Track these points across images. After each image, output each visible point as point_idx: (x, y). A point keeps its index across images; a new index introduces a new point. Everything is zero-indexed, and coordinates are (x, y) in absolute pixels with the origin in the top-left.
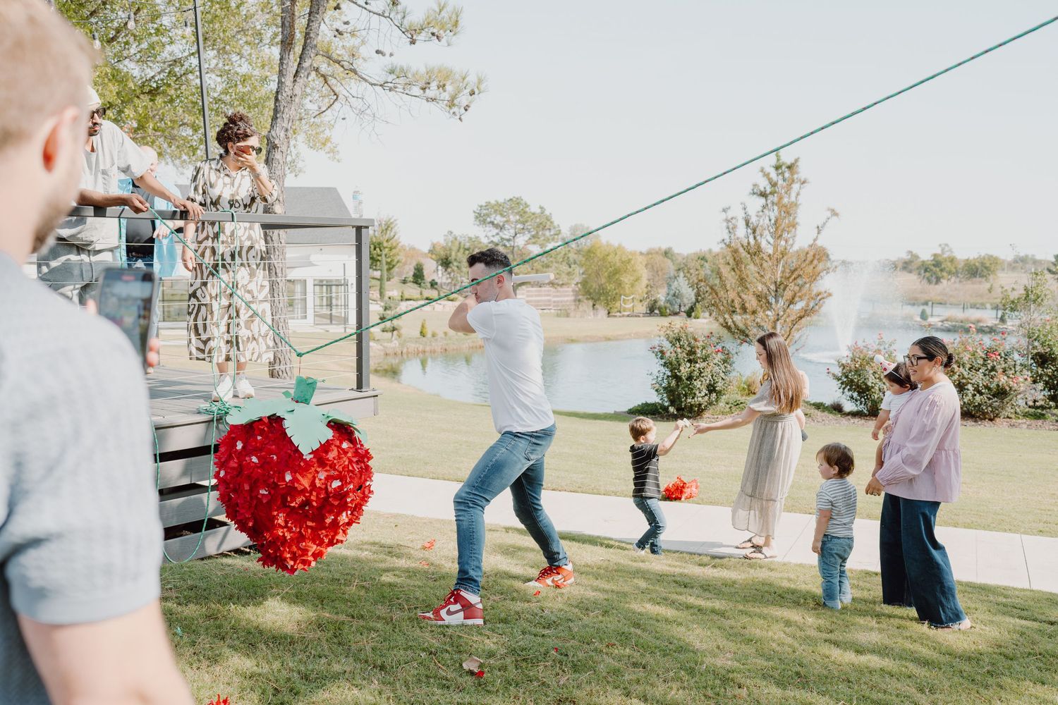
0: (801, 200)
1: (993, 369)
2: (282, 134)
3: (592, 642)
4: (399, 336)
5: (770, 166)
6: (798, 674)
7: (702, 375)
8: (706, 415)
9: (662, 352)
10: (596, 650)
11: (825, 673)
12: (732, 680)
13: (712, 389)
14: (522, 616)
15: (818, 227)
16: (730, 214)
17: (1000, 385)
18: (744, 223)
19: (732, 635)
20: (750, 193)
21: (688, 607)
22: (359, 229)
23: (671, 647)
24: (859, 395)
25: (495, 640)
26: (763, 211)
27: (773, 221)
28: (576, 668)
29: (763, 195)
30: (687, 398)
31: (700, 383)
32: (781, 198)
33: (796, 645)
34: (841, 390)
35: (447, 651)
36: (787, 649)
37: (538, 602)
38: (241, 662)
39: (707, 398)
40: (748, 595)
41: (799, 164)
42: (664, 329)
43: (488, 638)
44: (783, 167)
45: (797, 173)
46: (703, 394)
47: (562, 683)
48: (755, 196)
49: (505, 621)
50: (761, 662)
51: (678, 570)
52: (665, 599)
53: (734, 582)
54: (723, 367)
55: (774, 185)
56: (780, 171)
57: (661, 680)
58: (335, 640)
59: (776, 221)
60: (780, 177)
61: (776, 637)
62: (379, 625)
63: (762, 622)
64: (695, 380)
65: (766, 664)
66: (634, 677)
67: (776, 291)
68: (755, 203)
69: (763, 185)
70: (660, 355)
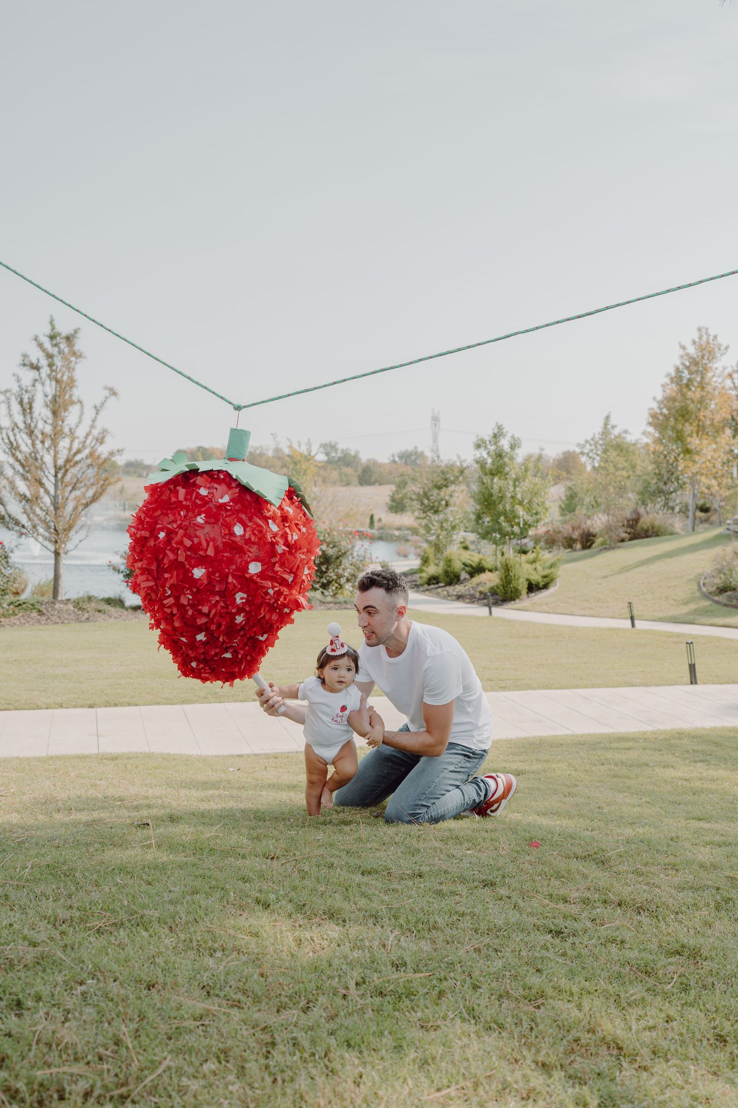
0: (78, 375)
5: (45, 335)
15: (96, 407)
20: (21, 365)
26: (34, 385)
27: (50, 398)
29: (36, 368)
41: (79, 335)
44: (58, 339)
45: (73, 345)
48: (26, 368)
55: (50, 356)
56: (55, 342)
59: (55, 399)
60: (56, 349)
67: (56, 476)
68: (28, 376)
69: (36, 355)
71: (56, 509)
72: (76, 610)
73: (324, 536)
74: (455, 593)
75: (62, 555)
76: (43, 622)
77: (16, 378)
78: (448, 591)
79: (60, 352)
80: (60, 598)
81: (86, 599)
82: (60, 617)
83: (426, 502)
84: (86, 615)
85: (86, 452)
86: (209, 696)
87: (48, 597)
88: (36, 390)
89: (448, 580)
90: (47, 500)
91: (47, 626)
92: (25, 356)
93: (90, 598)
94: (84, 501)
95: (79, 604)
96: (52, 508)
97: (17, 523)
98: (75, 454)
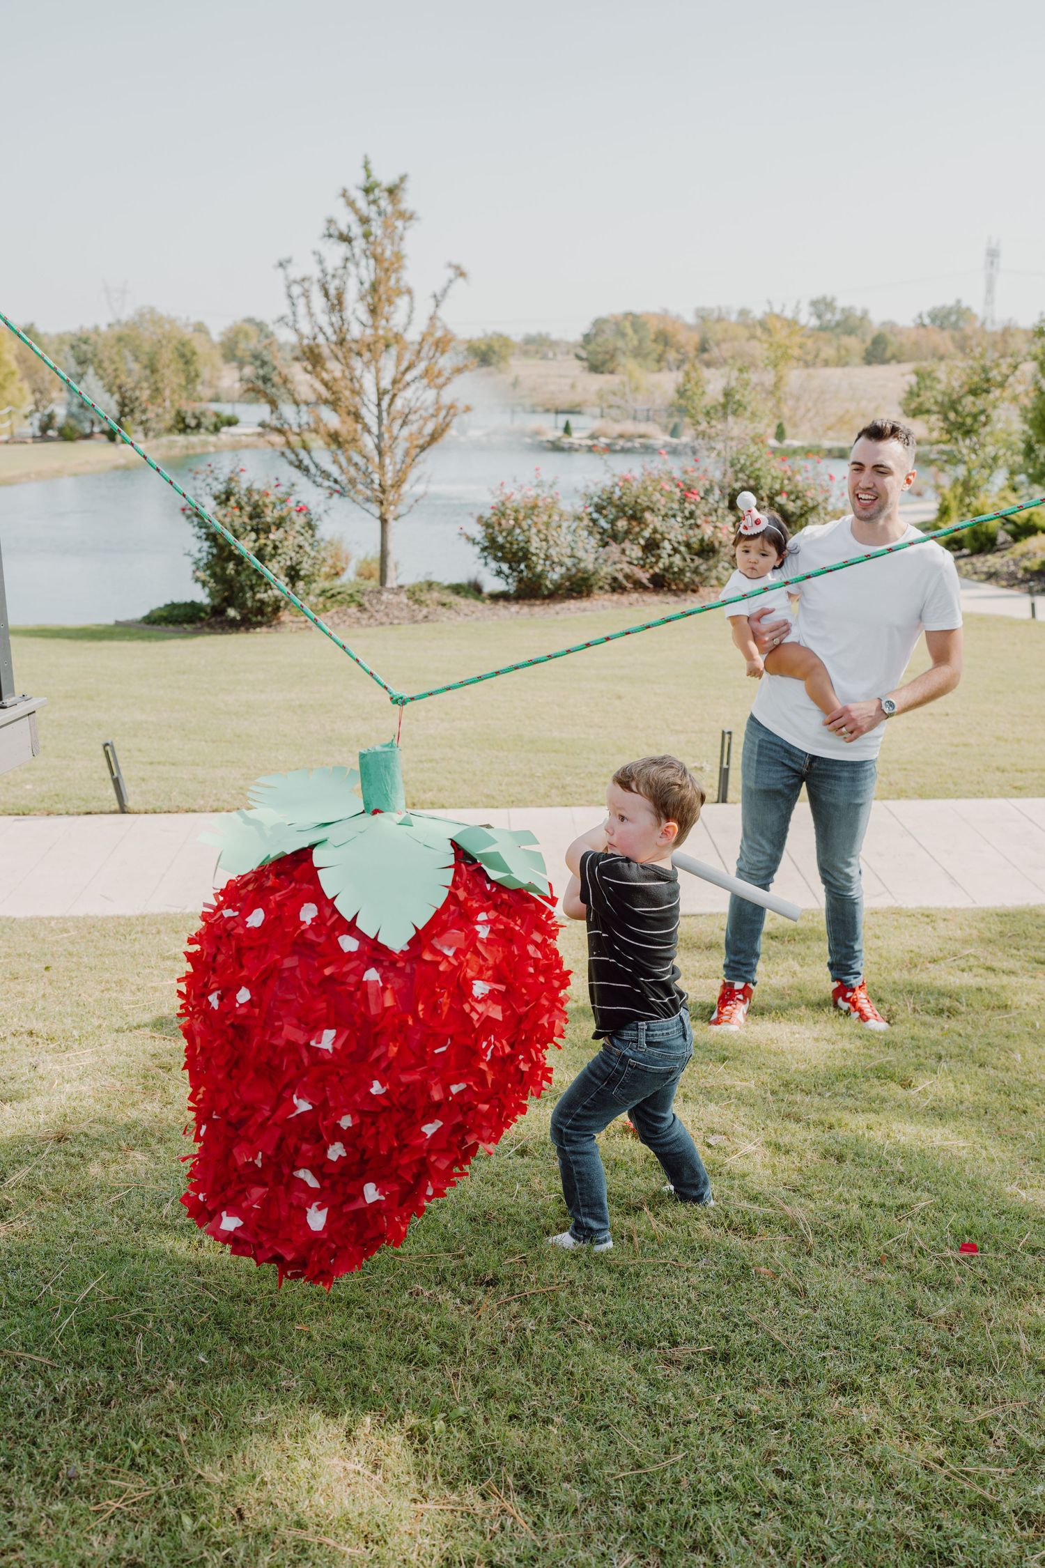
0: (408, 247)
1: (692, 514)
5: (358, 188)
7: (280, 551)
8: (285, 616)
13: (293, 574)
15: (435, 296)
16: (295, 272)
17: (706, 538)
18: (321, 289)
20: (325, 235)
24: (510, 568)
26: (345, 267)
27: (367, 285)
29: (346, 239)
30: (254, 594)
31: (277, 566)
32: (378, 245)
34: (483, 561)
41: (408, 185)
44: (377, 191)
45: (399, 201)
48: (332, 240)
54: (307, 536)
55: (364, 221)
56: (371, 197)
59: (374, 288)
60: (374, 208)
67: (379, 405)
68: (335, 253)
69: (346, 220)
70: (196, 520)
71: (381, 453)
72: (411, 603)
73: (782, 482)
74: (985, 569)
75: (391, 523)
76: (364, 622)
77: (317, 257)
78: (973, 564)
79: (380, 214)
80: (389, 584)
81: (425, 587)
82: (387, 615)
83: (952, 416)
84: (425, 611)
85: (422, 366)
86: (554, 791)
87: (373, 583)
88: (349, 274)
89: (976, 545)
90: (369, 442)
91: (369, 630)
92: (331, 222)
93: (430, 585)
94: (421, 442)
95: (415, 594)
96: (375, 453)
97: (327, 475)
98: (404, 373)
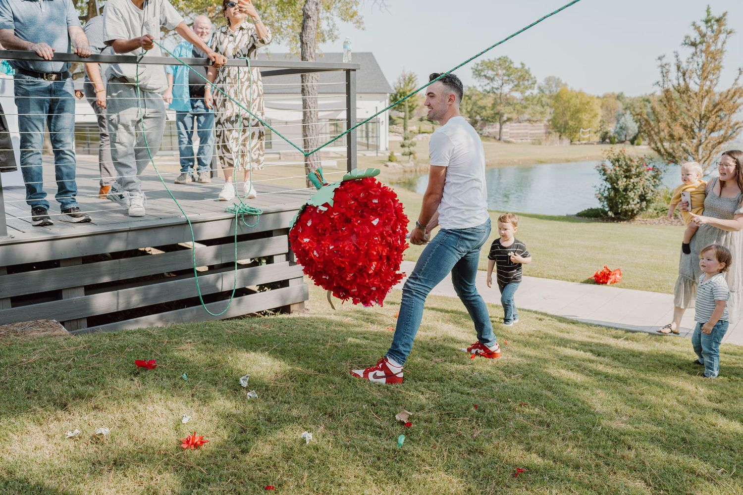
0: (726, 47)
2: (314, 7)
3: (508, 401)
4: (415, 158)
5: (702, 21)
6: (683, 440)
7: (636, 187)
8: (638, 218)
9: (604, 170)
10: (509, 408)
11: (710, 439)
12: (623, 441)
13: (643, 198)
14: (455, 376)
16: (664, 61)
18: (676, 68)
19: (631, 401)
20: (683, 44)
21: (597, 373)
22: (348, 72)
23: (575, 408)
25: (427, 396)
27: (700, 66)
28: (489, 424)
29: (694, 44)
30: (622, 205)
31: (633, 194)
32: (708, 47)
33: (686, 412)
35: (386, 404)
36: (677, 415)
37: (472, 364)
38: (224, 404)
39: (638, 205)
40: (651, 364)
41: (726, 17)
42: (607, 153)
43: (423, 394)
44: (713, 21)
45: (723, 25)
46: (635, 202)
47: (475, 435)
48: (686, 46)
49: (440, 380)
50: (652, 428)
51: (595, 341)
52: (579, 366)
53: (641, 353)
54: (652, 182)
55: (703, 36)
56: (709, 24)
57: (560, 438)
58: (301, 390)
59: (703, 66)
60: (709, 29)
61: (669, 404)
62: (337, 379)
63: (659, 389)
64: (630, 191)
65: (655, 428)
66: (538, 434)
67: (701, 122)
68: (686, 52)
69: (694, 36)
70: (603, 172)
76: (674, 223)
79: (712, 32)
92: (687, 37)
94: (719, 140)
98: (715, 107)
